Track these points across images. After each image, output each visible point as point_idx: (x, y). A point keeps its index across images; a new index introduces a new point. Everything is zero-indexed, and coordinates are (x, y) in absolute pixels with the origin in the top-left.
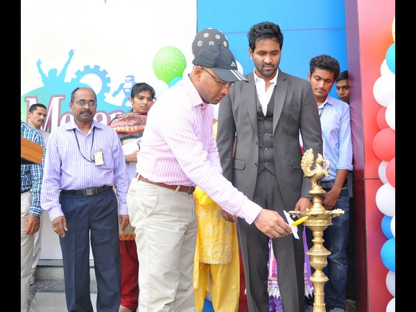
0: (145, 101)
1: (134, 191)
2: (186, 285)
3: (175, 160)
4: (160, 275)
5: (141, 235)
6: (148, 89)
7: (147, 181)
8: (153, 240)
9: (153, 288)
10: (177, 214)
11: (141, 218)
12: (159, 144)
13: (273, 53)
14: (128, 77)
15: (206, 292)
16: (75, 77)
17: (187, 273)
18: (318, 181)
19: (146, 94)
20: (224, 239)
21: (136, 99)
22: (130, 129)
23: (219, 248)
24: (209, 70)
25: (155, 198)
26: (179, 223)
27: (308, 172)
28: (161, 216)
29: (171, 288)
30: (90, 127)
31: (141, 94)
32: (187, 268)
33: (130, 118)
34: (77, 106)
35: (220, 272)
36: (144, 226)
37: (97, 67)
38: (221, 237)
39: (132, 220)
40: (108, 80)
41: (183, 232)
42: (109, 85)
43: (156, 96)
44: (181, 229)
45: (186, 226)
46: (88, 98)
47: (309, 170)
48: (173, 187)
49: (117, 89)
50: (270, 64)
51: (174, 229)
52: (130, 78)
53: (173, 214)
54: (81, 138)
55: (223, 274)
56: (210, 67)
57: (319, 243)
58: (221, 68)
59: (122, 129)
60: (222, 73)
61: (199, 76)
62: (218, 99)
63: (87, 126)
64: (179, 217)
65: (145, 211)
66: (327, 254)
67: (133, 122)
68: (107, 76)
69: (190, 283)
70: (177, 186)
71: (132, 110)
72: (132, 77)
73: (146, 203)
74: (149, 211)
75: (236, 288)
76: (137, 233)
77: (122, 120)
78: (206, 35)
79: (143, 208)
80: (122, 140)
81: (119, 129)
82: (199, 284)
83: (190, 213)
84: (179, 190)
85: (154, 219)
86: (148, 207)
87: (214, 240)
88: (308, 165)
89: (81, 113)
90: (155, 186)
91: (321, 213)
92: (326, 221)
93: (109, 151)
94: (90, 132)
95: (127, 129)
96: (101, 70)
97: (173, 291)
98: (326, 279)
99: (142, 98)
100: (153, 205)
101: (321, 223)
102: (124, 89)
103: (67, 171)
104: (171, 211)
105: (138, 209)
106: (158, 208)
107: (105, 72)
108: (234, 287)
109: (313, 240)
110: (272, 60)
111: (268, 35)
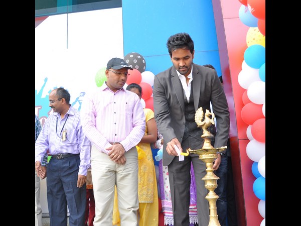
13: (185, 58)
14: (81, 93)
18: (207, 129)
20: (148, 185)
23: (145, 192)
35: (145, 208)
38: (145, 184)
47: (200, 122)
49: (74, 101)
50: (184, 66)
55: (147, 210)
57: (210, 171)
61: (108, 75)
72: (84, 93)
75: (156, 221)
78: (132, 56)
87: (141, 186)
88: (199, 119)
91: (210, 148)
93: (73, 131)
98: (217, 197)
102: (79, 101)
110: (185, 63)
111: (179, 46)
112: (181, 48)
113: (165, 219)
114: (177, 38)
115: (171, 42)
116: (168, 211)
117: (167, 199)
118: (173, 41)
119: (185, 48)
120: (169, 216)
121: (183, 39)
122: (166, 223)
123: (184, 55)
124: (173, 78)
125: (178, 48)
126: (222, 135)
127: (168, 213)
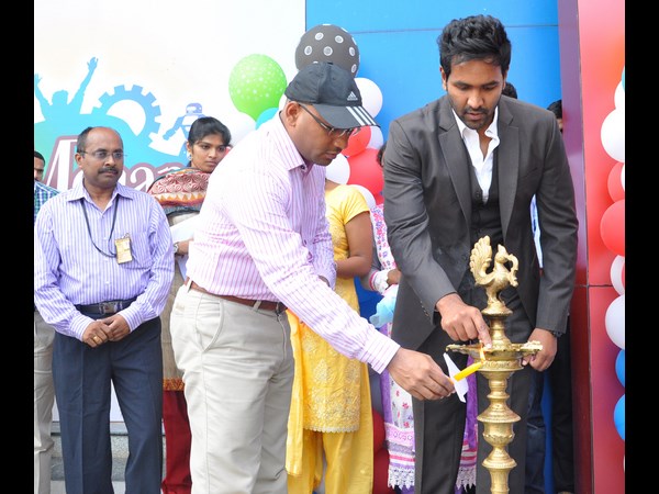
0: (212, 153)
1: (182, 308)
2: (273, 471)
3: (248, 259)
4: (225, 453)
5: (194, 384)
6: (219, 131)
7: (203, 291)
8: (213, 393)
9: (214, 477)
10: (256, 347)
11: (193, 355)
12: (226, 232)
13: (486, 88)
14: (189, 105)
15: (315, 481)
16: (99, 105)
17: (274, 450)
19: (215, 140)
20: (346, 388)
21: (197, 148)
22: (185, 197)
23: (338, 404)
24: (309, 108)
25: (218, 320)
26: (259, 363)
27: (482, 278)
28: (228, 351)
29: (245, 475)
30: (111, 197)
31: (207, 140)
32: (276, 441)
33: (185, 178)
34: (93, 161)
35: (339, 447)
36: (198, 367)
37: (137, 89)
38: (341, 385)
39: (179, 357)
40: (157, 111)
41: (267, 378)
42: (157, 119)
43: (231, 142)
44: (261, 374)
45: (272, 368)
46: (112, 147)
47: (483, 273)
48: (249, 303)
49: (171, 126)
50: (480, 108)
51: (250, 373)
52: (194, 108)
53: (247, 347)
54: (94, 216)
55: (344, 450)
56: (310, 103)
57: (500, 401)
58: (330, 104)
59: (173, 197)
60: (331, 114)
61: (295, 119)
62: (327, 156)
63: (106, 195)
64: (260, 353)
65: (201, 343)
66: (513, 420)
67: (191, 185)
68: (154, 104)
69: (281, 467)
70: (255, 301)
71: (190, 164)
72: (198, 106)
73: (202, 329)
74: (208, 342)
75: (366, 475)
76: (187, 380)
77: (172, 181)
78: (319, 36)
79: (196, 338)
80: (170, 216)
81: (166, 196)
82: (303, 466)
83: (279, 346)
84: (260, 307)
85: (214, 356)
86: (206, 335)
87: (329, 390)
88: (481, 264)
89: (100, 172)
90: (219, 300)
91: (503, 348)
92: (511, 363)
93: (144, 236)
94: (110, 204)
95: (180, 197)
96: (144, 93)
97: (248, 480)
98: (511, 464)
99: (207, 147)
100: (214, 332)
101: (502, 366)
102: (184, 127)
103: (71, 273)
104: (245, 343)
105: (188, 338)
106: (221, 338)
107: (151, 98)
108: (363, 472)
109: (490, 396)
110: (484, 101)
111: (475, 53)
112: (481, 59)
113: (390, 472)
114: (472, 30)
115: (455, 40)
116: (399, 454)
117: (396, 424)
118: (460, 36)
119: (489, 60)
120: (398, 465)
121: (488, 35)
122: (392, 482)
123: (484, 80)
124: (444, 134)
125: (470, 59)
126: (558, 287)
127: (396, 457)
